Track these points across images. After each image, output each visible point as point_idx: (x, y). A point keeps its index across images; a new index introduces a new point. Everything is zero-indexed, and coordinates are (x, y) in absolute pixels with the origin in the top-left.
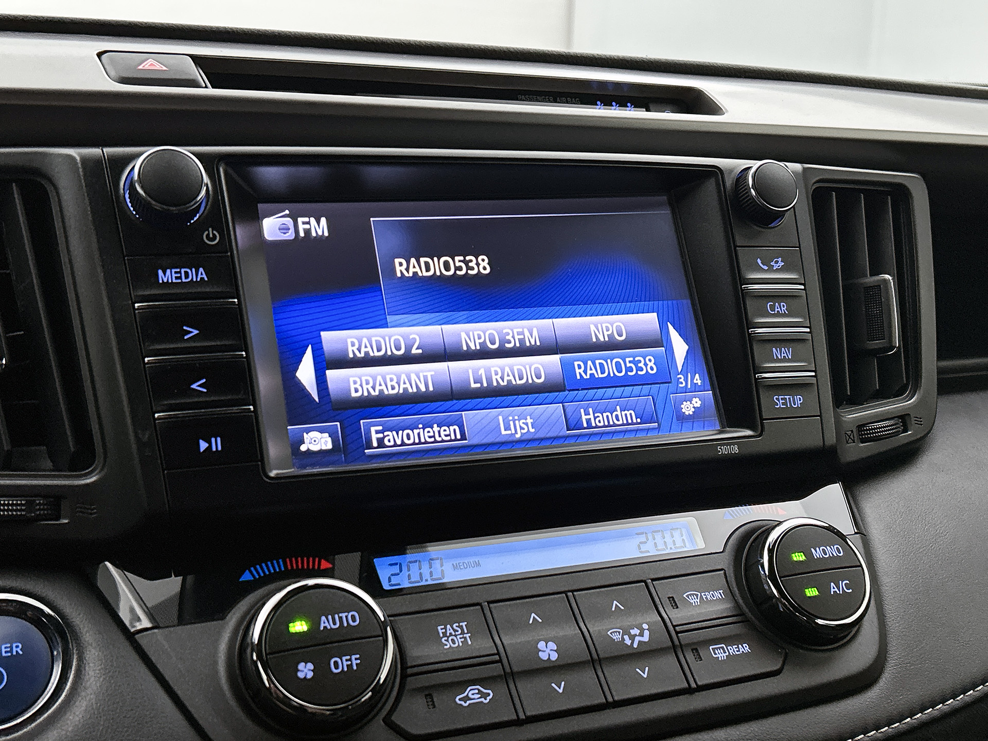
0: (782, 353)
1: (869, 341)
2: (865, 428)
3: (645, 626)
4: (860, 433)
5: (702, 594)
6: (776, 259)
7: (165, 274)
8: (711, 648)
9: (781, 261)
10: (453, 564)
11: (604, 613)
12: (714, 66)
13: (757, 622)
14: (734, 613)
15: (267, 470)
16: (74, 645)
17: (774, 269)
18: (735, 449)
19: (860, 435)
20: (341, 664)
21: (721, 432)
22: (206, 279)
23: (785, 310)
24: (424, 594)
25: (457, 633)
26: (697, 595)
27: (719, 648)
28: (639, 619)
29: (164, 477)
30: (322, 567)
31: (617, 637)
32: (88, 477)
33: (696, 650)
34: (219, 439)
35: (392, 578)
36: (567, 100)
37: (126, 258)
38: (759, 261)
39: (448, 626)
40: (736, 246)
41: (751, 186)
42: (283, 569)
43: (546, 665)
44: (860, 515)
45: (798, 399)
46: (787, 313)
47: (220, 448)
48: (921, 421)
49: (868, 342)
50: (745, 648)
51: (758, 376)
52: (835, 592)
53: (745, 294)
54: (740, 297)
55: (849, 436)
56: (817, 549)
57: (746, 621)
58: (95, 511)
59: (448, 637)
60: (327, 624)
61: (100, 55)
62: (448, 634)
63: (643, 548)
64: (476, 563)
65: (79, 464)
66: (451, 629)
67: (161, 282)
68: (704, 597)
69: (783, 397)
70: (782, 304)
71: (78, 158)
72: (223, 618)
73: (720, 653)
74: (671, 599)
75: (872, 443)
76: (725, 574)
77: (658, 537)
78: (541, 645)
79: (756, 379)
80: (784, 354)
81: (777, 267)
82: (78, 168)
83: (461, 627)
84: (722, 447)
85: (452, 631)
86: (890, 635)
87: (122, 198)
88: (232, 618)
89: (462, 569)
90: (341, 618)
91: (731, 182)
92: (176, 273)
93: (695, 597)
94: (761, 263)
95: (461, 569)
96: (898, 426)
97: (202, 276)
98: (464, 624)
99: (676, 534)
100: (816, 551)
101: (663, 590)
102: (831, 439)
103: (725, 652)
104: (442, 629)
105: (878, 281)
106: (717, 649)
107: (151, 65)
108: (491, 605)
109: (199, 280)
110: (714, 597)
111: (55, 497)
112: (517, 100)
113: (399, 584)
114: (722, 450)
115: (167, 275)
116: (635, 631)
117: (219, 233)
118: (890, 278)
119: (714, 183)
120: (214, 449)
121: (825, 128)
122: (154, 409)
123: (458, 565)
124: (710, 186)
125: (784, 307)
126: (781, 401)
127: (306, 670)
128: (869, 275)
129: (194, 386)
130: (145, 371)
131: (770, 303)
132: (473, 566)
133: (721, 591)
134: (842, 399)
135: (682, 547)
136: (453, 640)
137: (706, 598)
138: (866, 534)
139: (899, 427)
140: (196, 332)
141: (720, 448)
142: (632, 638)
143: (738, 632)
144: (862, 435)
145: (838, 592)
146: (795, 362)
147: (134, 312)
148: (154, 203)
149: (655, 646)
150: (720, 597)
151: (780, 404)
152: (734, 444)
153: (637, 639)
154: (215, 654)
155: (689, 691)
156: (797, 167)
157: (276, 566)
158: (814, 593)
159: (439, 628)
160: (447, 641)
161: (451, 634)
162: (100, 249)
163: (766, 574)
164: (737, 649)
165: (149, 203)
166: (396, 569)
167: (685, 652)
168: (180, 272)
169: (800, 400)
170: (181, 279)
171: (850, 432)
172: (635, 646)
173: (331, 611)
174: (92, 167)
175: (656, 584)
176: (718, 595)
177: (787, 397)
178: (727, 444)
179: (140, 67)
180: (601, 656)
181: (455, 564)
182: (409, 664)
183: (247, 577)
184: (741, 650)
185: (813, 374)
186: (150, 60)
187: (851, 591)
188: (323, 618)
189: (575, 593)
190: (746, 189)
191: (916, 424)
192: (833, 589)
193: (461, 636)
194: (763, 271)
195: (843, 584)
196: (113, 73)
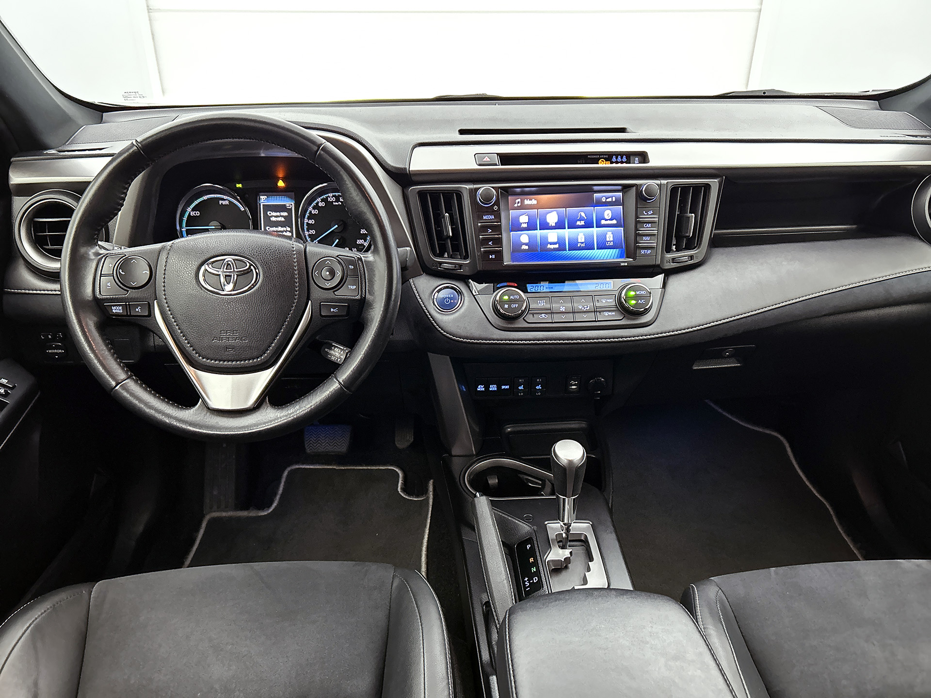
2: (674, 259)
3: (589, 306)
6: (651, 211)
8: (605, 312)
11: (579, 302)
13: (618, 308)
14: (614, 305)
15: (504, 263)
16: (463, 296)
18: (626, 264)
20: (513, 306)
21: (622, 259)
28: (588, 304)
29: (483, 263)
30: (512, 286)
31: (581, 307)
32: (467, 261)
33: (601, 312)
37: (477, 213)
40: (637, 207)
41: (643, 191)
43: (561, 311)
46: (651, 227)
47: (494, 257)
50: (615, 313)
51: (638, 245)
55: (667, 262)
57: (616, 308)
58: (468, 269)
60: (512, 297)
63: (597, 287)
65: (466, 258)
66: (541, 301)
67: (484, 218)
69: (644, 250)
70: (650, 224)
71: (468, 188)
72: (492, 294)
73: (607, 314)
74: (597, 300)
75: (677, 263)
76: (615, 296)
77: (601, 285)
78: (561, 308)
79: (636, 246)
80: (647, 238)
81: (650, 214)
82: (468, 190)
87: (477, 198)
88: (494, 294)
92: (487, 217)
93: (604, 301)
94: (645, 212)
96: (688, 259)
98: (544, 301)
101: (596, 298)
102: (659, 262)
103: (609, 314)
105: (690, 215)
108: (552, 297)
109: (492, 219)
111: (461, 266)
113: (533, 290)
114: (621, 264)
116: (586, 307)
117: (498, 206)
118: (694, 215)
122: (481, 248)
126: (644, 252)
127: (506, 306)
129: (490, 243)
130: (480, 239)
131: (646, 224)
137: (608, 301)
138: (665, 289)
140: (491, 231)
142: (584, 308)
143: (614, 310)
144: (673, 261)
146: (651, 241)
147: (478, 225)
149: (590, 311)
150: (611, 301)
154: (490, 301)
155: (595, 321)
156: (665, 182)
157: (504, 284)
159: (538, 301)
162: (472, 210)
166: (531, 287)
167: (597, 313)
171: (668, 260)
172: (585, 310)
173: (513, 295)
174: (471, 190)
175: (595, 296)
177: (646, 250)
178: (624, 263)
180: (575, 311)
183: (498, 286)
184: (613, 314)
185: (656, 244)
186: (486, 157)
189: (574, 297)
191: (696, 258)
193: (543, 303)
194: (645, 215)
195: (642, 301)
196: (477, 163)
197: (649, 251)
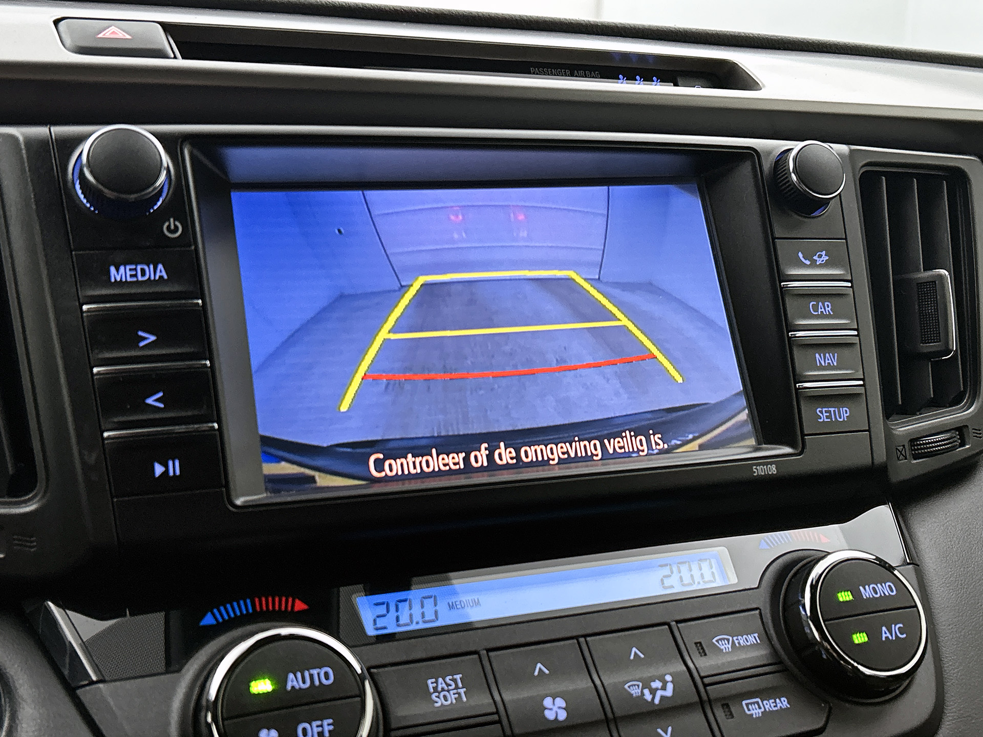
0: (826, 359)
1: (923, 343)
2: (918, 442)
3: (668, 678)
4: (913, 448)
5: (735, 638)
6: (820, 253)
7: (118, 270)
8: (744, 703)
9: (825, 255)
10: (449, 603)
11: (621, 662)
12: (750, 37)
13: (796, 671)
14: (769, 662)
15: (233, 497)
16: (7, 699)
17: (818, 264)
18: (773, 470)
19: (912, 450)
20: (310, 731)
21: (756, 450)
22: (166, 277)
23: (830, 311)
24: (413, 640)
25: (450, 688)
26: (728, 640)
27: (754, 703)
28: (662, 670)
29: (113, 506)
30: (296, 609)
31: (635, 692)
32: (28, 504)
33: (727, 706)
34: (177, 463)
35: (378, 620)
36: (585, 73)
37: (74, 253)
38: (800, 255)
39: (440, 680)
40: (774, 238)
41: (791, 171)
42: (251, 611)
43: (554, 726)
44: (912, 540)
45: (844, 411)
46: (832, 314)
47: (178, 472)
48: (980, 434)
49: (921, 345)
50: (783, 703)
51: (799, 386)
52: (887, 638)
53: (784, 291)
54: (779, 296)
55: (901, 452)
56: (867, 587)
57: (785, 671)
58: (35, 544)
59: (439, 693)
60: (295, 683)
61: (56, 22)
62: (440, 689)
63: (667, 582)
64: (475, 602)
66: (443, 682)
67: (113, 280)
68: (736, 642)
69: (827, 409)
70: (826, 303)
71: (21, 139)
72: (179, 671)
73: (754, 709)
74: (699, 644)
75: (927, 459)
76: (761, 614)
77: (684, 568)
78: (548, 702)
79: (797, 389)
80: (828, 360)
81: (820, 262)
82: (21, 149)
83: (455, 681)
84: (758, 468)
85: (444, 685)
86: (948, 684)
87: (70, 184)
88: (188, 670)
89: (460, 608)
90: (311, 676)
91: (769, 166)
92: (130, 270)
93: (726, 642)
94: (803, 257)
95: (457, 608)
96: (955, 439)
97: (161, 274)
98: (458, 677)
99: (705, 565)
100: (865, 589)
101: (690, 633)
102: (881, 456)
103: (760, 708)
104: (432, 683)
105: (933, 276)
106: (751, 704)
107: (114, 34)
108: (491, 654)
109: (157, 277)
110: (748, 642)
112: (529, 73)
113: (385, 628)
114: (757, 470)
115: (120, 274)
116: (657, 684)
117: (182, 225)
118: (947, 273)
119: (750, 168)
120: (171, 473)
121: (873, 105)
122: (103, 428)
123: (454, 604)
124: (746, 169)
125: (828, 307)
126: (825, 414)
128: (922, 270)
129: (150, 401)
130: (93, 384)
131: (813, 303)
132: (472, 605)
133: (756, 635)
134: (892, 409)
135: (711, 581)
136: (445, 697)
137: (739, 643)
138: (919, 564)
139: (956, 441)
140: (152, 338)
141: (756, 469)
142: (653, 692)
143: (775, 684)
144: (915, 450)
145: (890, 638)
146: (840, 369)
147: (82, 315)
148: (106, 191)
149: (679, 702)
150: (755, 642)
151: (823, 418)
152: (771, 463)
153: (659, 693)
154: (166, 714)
156: (844, 148)
157: (243, 607)
158: (863, 639)
159: (429, 681)
160: (438, 697)
161: (443, 690)
162: (44, 242)
163: (807, 614)
164: (775, 704)
165: (100, 191)
166: (382, 610)
167: (714, 706)
168: (136, 269)
169: (846, 413)
170: (137, 277)
171: (902, 447)
172: (657, 701)
173: (301, 667)
174: (38, 148)
175: (682, 627)
176: (752, 639)
177: (832, 410)
178: (763, 464)
179: (100, 36)
180: (616, 715)
181: (451, 604)
182: (393, 726)
183: (208, 620)
184: (779, 705)
185: (861, 382)
186: (113, 27)
187: (904, 636)
188: (291, 676)
189: (588, 639)
190: (786, 174)
191: (974, 436)
192: (885, 634)
193: (455, 691)
194: (805, 266)
195: (896, 628)
196: (68, 42)
197: (844, 413)
